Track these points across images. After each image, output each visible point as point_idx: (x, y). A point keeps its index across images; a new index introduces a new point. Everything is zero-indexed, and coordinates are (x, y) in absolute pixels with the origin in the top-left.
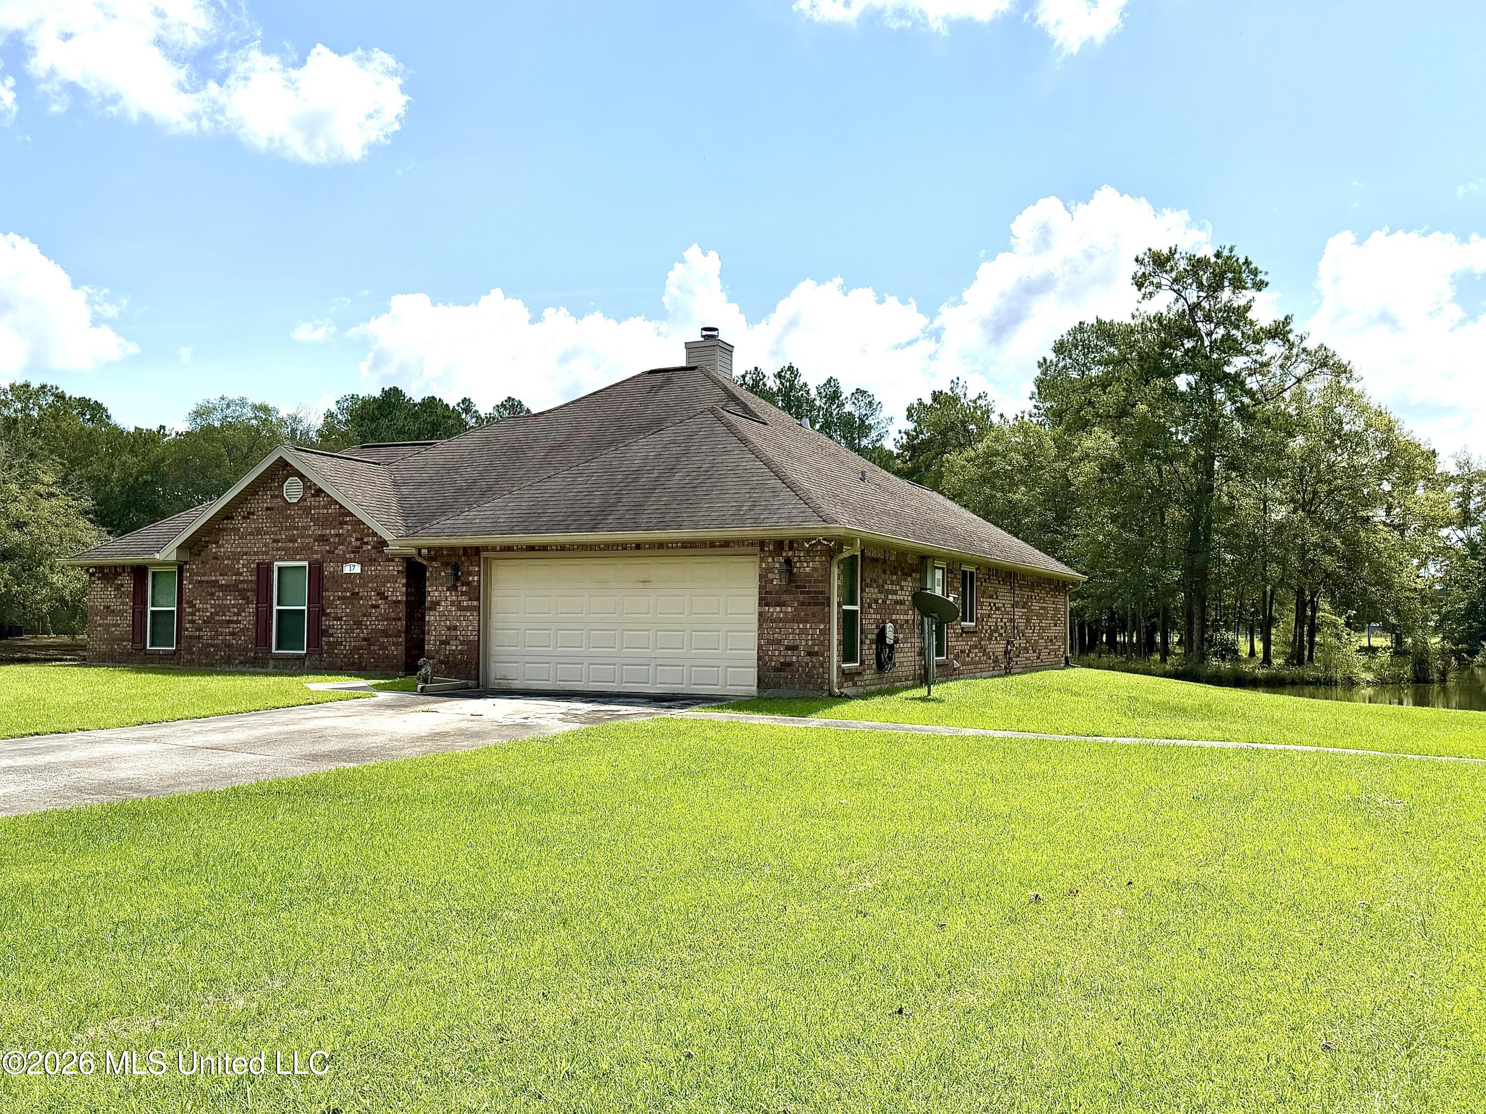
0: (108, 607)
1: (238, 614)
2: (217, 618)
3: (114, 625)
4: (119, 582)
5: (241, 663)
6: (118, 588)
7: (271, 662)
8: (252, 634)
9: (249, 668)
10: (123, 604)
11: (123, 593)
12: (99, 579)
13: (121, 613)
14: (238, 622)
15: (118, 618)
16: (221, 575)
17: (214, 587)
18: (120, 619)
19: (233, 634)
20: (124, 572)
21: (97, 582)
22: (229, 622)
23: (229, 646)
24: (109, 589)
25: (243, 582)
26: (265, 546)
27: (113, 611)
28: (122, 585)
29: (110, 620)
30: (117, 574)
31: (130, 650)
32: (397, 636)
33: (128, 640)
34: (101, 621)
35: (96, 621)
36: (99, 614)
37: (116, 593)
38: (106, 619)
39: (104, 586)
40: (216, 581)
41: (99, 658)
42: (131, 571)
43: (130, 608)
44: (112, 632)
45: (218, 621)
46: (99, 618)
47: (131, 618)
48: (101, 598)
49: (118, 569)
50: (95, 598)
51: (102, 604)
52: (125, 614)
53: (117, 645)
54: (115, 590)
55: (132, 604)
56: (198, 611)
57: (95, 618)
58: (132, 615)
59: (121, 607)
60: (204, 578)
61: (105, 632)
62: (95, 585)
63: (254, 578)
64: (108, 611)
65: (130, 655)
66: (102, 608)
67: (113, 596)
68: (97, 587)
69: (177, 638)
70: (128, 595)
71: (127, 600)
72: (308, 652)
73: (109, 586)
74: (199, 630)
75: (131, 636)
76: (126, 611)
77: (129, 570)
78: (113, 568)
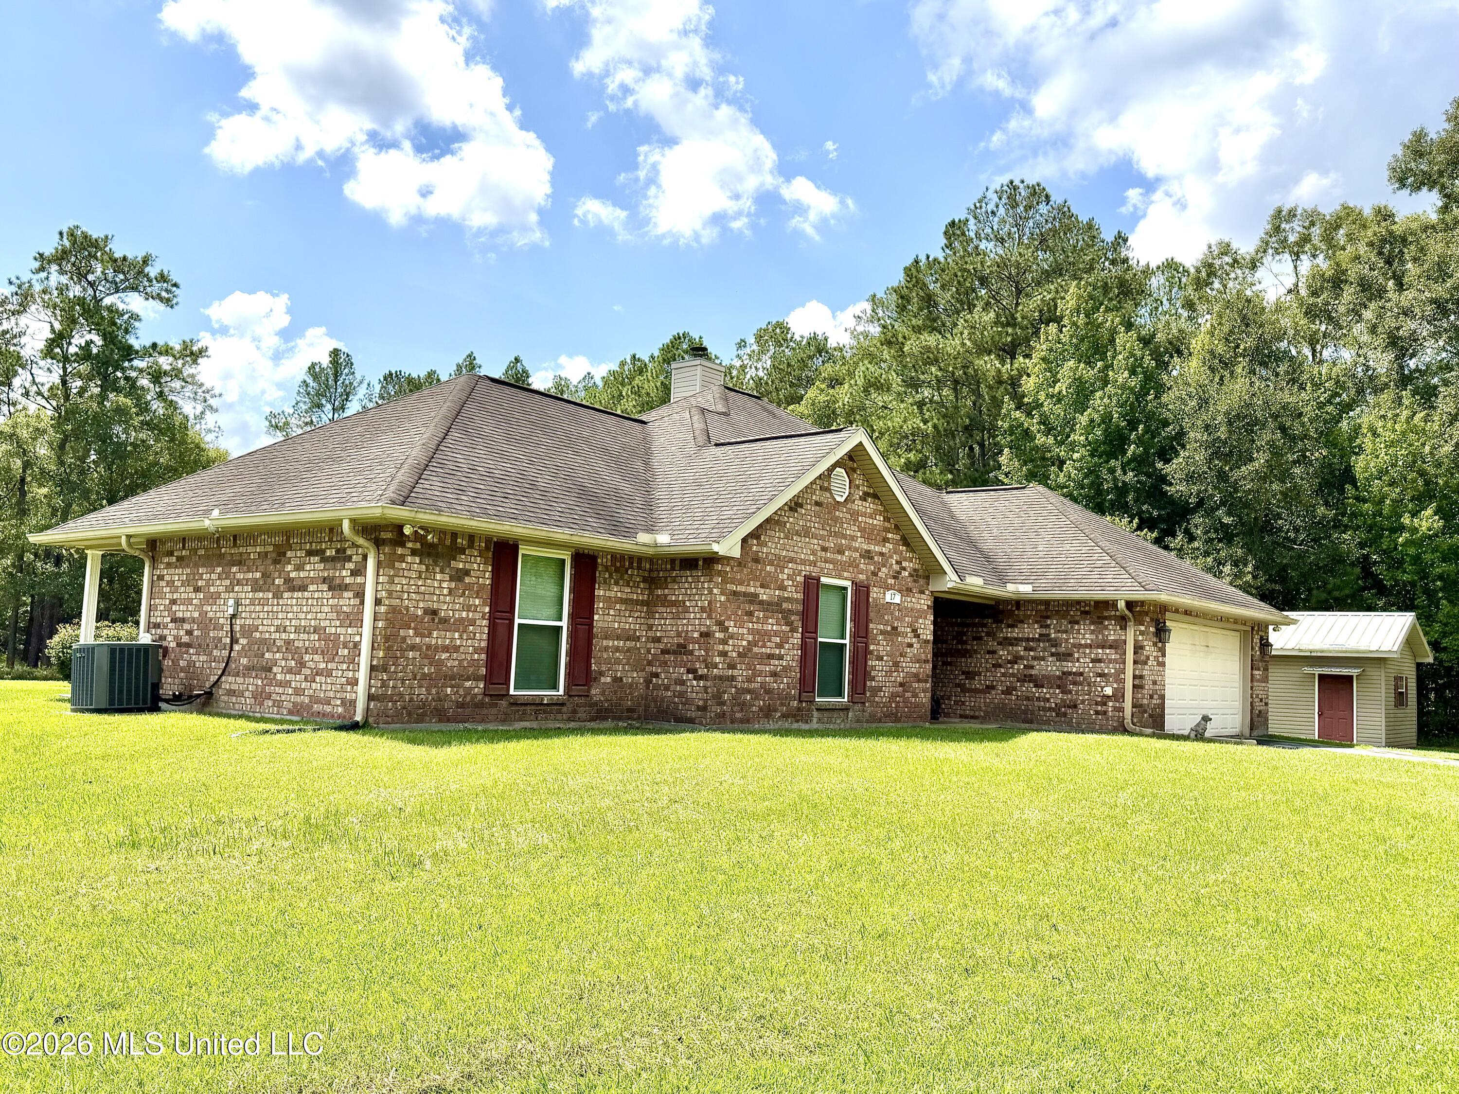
0: (434, 612)
1: (780, 646)
2: (756, 650)
3: (446, 649)
4: (461, 566)
5: (784, 716)
6: (459, 576)
7: (815, 714)
8: (796, 674)
9: (792, 723)
10: (468, 608)
11: (469, 587)
12: (414, 552)
13: (462, 625)
14: (780, 657)
15: (457, 635)
16: (762, 586)
17: (751, 602)
18: (461, 638)
19: (774, 674)
20: (471, 545)
21: (409, 559)
22: (771, 656)
23: (768, 691)
24: (438, 577)
25: (788, 600)
26: (814, 553)
27: (445, 621)
28: (467, 573)
29: (437, 638)
30: (455, 551)
31: (480, 697)
32: (926, 681)
33: (477, 679)
34: (418, 640)
35: (404, 639)
36: (412, 625)
37: (453, 585)
38: (430, 635)
39: (427, 570)
40: (756, 595)
41: (409, 714)
42: (487, 548)
43: (483, 618)
44: (441, 663)
45: (757, 654)
46: (411, 632)
47: (485, 637)
48: (418, 593)
49: (459, 540)
50: (403, 592)
51: (421, 605)
52: (471, 628)
53: (452, 687)
54: (451, 580)
55: (487, 609)
56: (731, 637)
57: (402, 633)
58: (486, 630)
59: (464, 614)
60: (740, 588)
61: (426, 661)
62: (404, 565)
63: (800, 596)
64: (433, 620)
65: (480, 705)
66: (420, 612)
67: (445, 592)
68: (410, 570)
69: (568, 675)
70: (477, 593)
71: (477, 602)
72: (852, 700)
73: (438, 570)
74: (732, 666)
75: (483, 671)
76: (473, 622)
77: (483, 545)
78: (448, 537)
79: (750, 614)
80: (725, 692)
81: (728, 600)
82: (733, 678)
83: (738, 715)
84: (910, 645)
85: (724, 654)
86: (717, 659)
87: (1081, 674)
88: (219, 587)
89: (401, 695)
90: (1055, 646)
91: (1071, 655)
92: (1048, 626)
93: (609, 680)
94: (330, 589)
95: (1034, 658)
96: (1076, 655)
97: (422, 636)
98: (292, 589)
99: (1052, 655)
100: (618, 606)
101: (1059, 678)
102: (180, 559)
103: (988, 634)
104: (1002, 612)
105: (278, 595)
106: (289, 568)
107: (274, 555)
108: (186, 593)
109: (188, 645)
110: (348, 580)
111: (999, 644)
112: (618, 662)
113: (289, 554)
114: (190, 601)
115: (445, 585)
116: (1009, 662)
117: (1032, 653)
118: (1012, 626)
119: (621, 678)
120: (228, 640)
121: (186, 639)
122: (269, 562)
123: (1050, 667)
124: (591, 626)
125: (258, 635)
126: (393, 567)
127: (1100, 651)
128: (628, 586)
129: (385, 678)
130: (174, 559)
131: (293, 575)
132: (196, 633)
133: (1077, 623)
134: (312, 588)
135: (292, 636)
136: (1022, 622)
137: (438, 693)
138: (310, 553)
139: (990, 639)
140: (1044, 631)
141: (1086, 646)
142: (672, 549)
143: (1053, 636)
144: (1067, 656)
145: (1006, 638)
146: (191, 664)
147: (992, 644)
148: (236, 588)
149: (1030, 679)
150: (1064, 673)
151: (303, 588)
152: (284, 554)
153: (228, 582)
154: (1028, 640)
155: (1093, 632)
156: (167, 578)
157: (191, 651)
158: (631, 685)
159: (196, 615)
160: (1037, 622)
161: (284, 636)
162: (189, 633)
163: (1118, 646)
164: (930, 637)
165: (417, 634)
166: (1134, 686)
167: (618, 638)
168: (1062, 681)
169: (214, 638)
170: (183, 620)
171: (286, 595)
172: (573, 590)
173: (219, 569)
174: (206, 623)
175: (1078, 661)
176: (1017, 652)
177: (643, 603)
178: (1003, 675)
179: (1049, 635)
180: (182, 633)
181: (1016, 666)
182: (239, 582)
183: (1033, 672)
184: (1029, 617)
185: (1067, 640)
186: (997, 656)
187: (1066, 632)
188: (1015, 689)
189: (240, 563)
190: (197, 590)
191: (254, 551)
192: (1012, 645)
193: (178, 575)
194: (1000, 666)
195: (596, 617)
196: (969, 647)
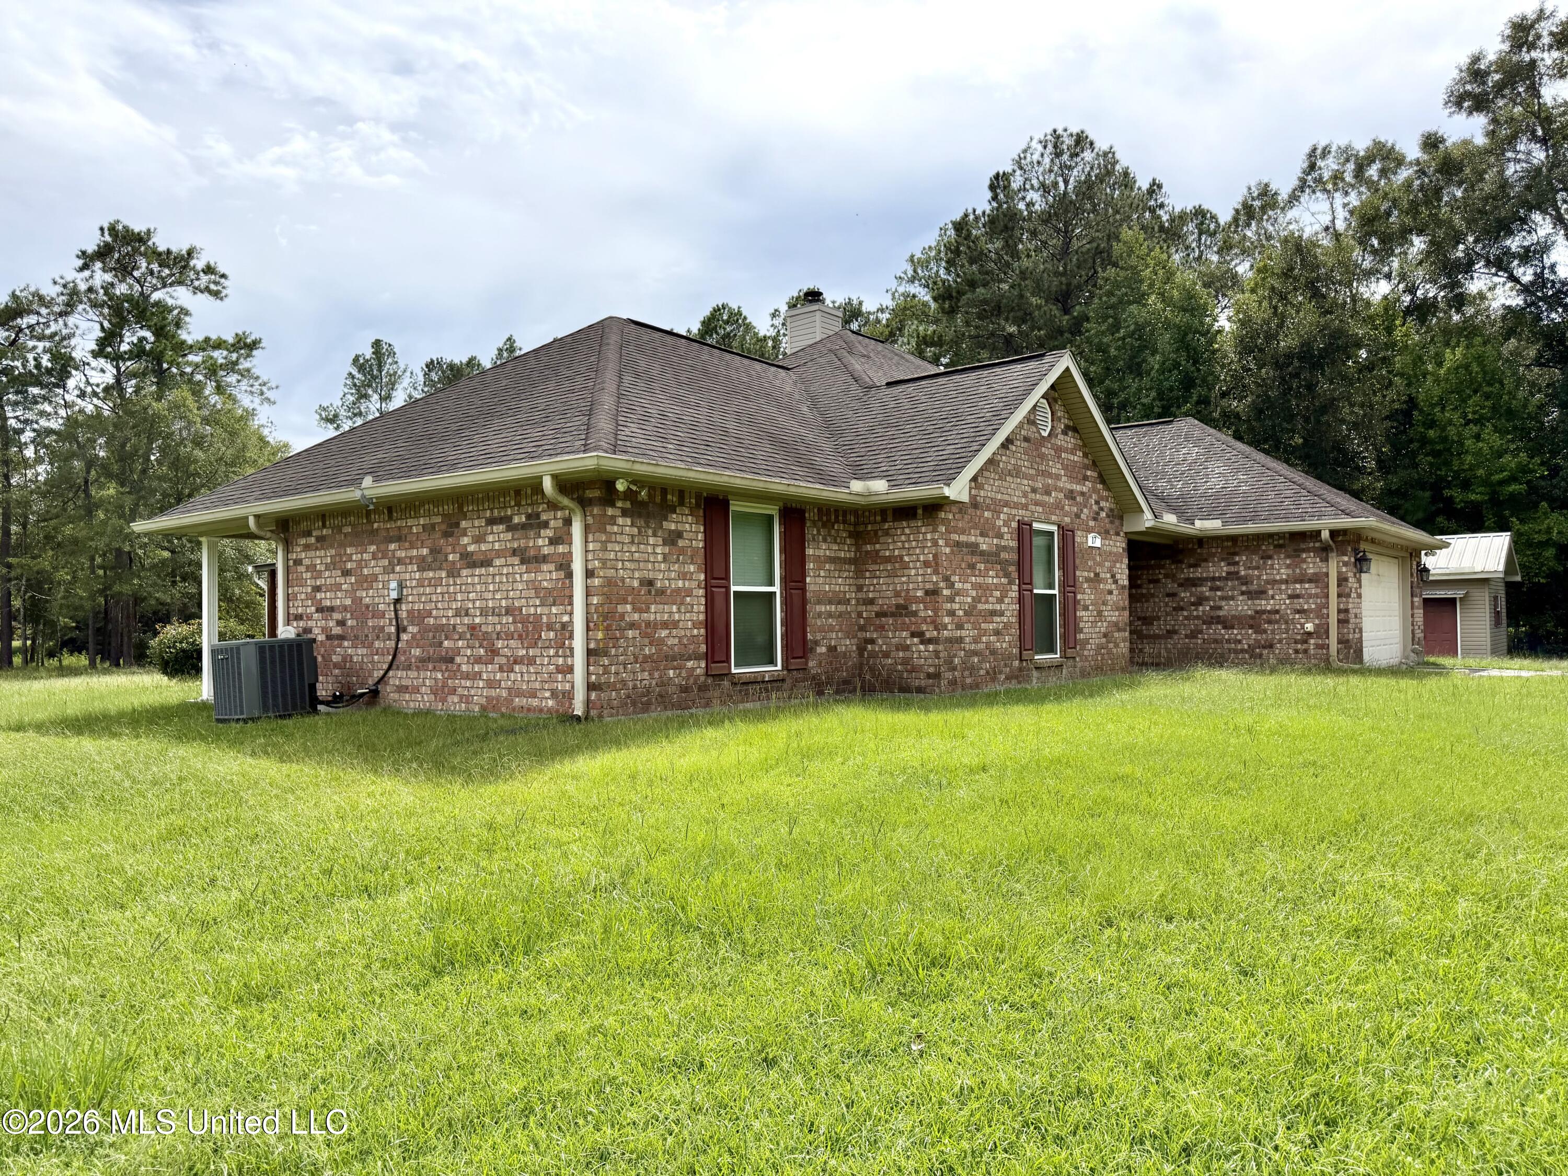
0: (651, 583)
1: (1000, 601)
2: (980, 606)
3: (665, 625)
4: (673, 527)
5: (1008, 678)
6: (672, 539)
7: (1035, 674)
8: (1015, 631)
9: (1015, 685)
10: (683, 576)
11: (682, 551)
12: (625, 513)
13: (679, 596)
14: (1002, 614)
15: (675, 608)
16: (982, 535)
17: (973, 553)
18: (679, 611)
19: (997, 633)
20: (682, 503)
21: (620, 521)
22: (993, 613)
23: (993, 652)
24: (651, 541)
25: (1005, 548)
26: (1025, 495)
27: (662, 592)
28: (679, 535)
29: (656, 612)
30: (666, 510)
31: (702, 679)
32: (1125, 631)
33: (697, 658)
34: (636, 616)
35: (622, 616)
36: (630, 599)
37: (667, 550)
38: (647, 611)
39: (640, 532)
40: (977, 545)
41: (634, 704)
42: (698, 505)
43: (699, 587)
44: (661, 641)
45: (981, 611)
46: (629, 607)
47: (702, 608)
48: (632, 561)
49: (669, 497)
50: (617, 560)
51: (637, 575)
52: (688, 599)
53: (674, 668)
54: (664, 544)
55: (702, 577)
56: (957, 594)
57: (620, 608)
58: (703, 601)
59: (680, 584)
60: (963, 538)
61: (646, 641)
62: (615, 528)
63: (1014, 544)
64: (650, 592)
65: (703, 688)
66: (636, 584)
67: (660, 558)
68: (622, 534)
69: (785, 647)
70: (692, 557)
71: (692, 568)
72: (1064, 656)
73: (650, 532)
74: (960, 627)
75: (703, 648)
76: (689, 592)
77: (693, 501)
78: (658, 493)
79: (972, 566)
80: (955, 656)
81: (952, 552)
82: (960, 640)
83: (968, 681)
84: (1110, 592)
85: (952, 613)
86: (947, 620)
87: (1277, 612)
88: (375, 567)
89: (624, 682)
90: (1246, 584)
91: (1264, 592)
92: (1237, 563)
93: (824, 650)
94: (523, 562)
95: (1222, 598)
96: (1271, 592)
97: (641, 611)
98: (473, 565)
99: (1243, 593)
100: (827, 566)
101: (1252, 617)
102: (320, 539)
103: (1166, 576)
104: (1182, 551)
105: (453, 573)
106: (465, 540)
107: (444, 527)
108: (329, 578)
109: (342, 638)
110: (546, 550)
111: (1180, 585)
112: (831, 629)
113: (464, 524)
114: (338, 587)
115: (659, 550)
116: (1193, 604)
117: (1219, 593)
118: (1195, 566)
119: (835, 647)
120: (393, 629)
121: (337, 630)
122: (438, 535)
123: (1241, 606)
124: (803, 589)
125: (432, 621)
126: (604, 531)
127: (1298, 586)
128: (835, 542)
129: (606, 662)
130: (313, 540)
131: (471, 548)
132: (349, 623)
133: (1270, 557)
134: (497, 562)
135: (477, 620)
136: (1206, 560)
137: (661, 677)
138: (492, 522)
139: (1169, 581)
140: (1232, 569)
141: (1282, 582)
142: (891, 497)
143: (1243, 573)
144: (1260, 593)
145: (1188, 579)
146: (346, 658)
147: (1171, 586)
148: (398, 569)
149: (1219, 620)
150: (1257, 612)
151: (487, 563)
152: (457, 525)
153: (386, 562)
154: (1214, 579)
155: (1288, 567)
156: (307, 562)
157: (346, 644)
158: (845, 653)
159: (348, 602)
160: (1223, 560)
161: (466, 620)
162: (341, 623)
163: (1319, 579)
164: (1126, 583)
165: (635, 610)
166: (1339, 621)
167: (830, 603)
168: (1255, 621)
169: (374, 628)
170: (332, 609)
171: (464, 572)
172: (783, 550)
173: (373, 548)
174: (362, 611)
175: (1273, 597)
176: (1202, 593)
177: (850, 561)
178: (1186, 618)
179: (1238, 573)
180: (331, 624)
181: (1201, 608)
182: (400, 561)
183: (1221, 613)
184: (1214, 555)
185: (1259, 577)
186: (1178, 599)
187: (1257, 568)
188: (1201, 632)
189: (399, 539)
190: (346, 573)
191: (416, 525)
192: (1195, 585)
193: (320, 558)
194: (1182, 609)
195: (808, 580)
196: (1144, 591)
